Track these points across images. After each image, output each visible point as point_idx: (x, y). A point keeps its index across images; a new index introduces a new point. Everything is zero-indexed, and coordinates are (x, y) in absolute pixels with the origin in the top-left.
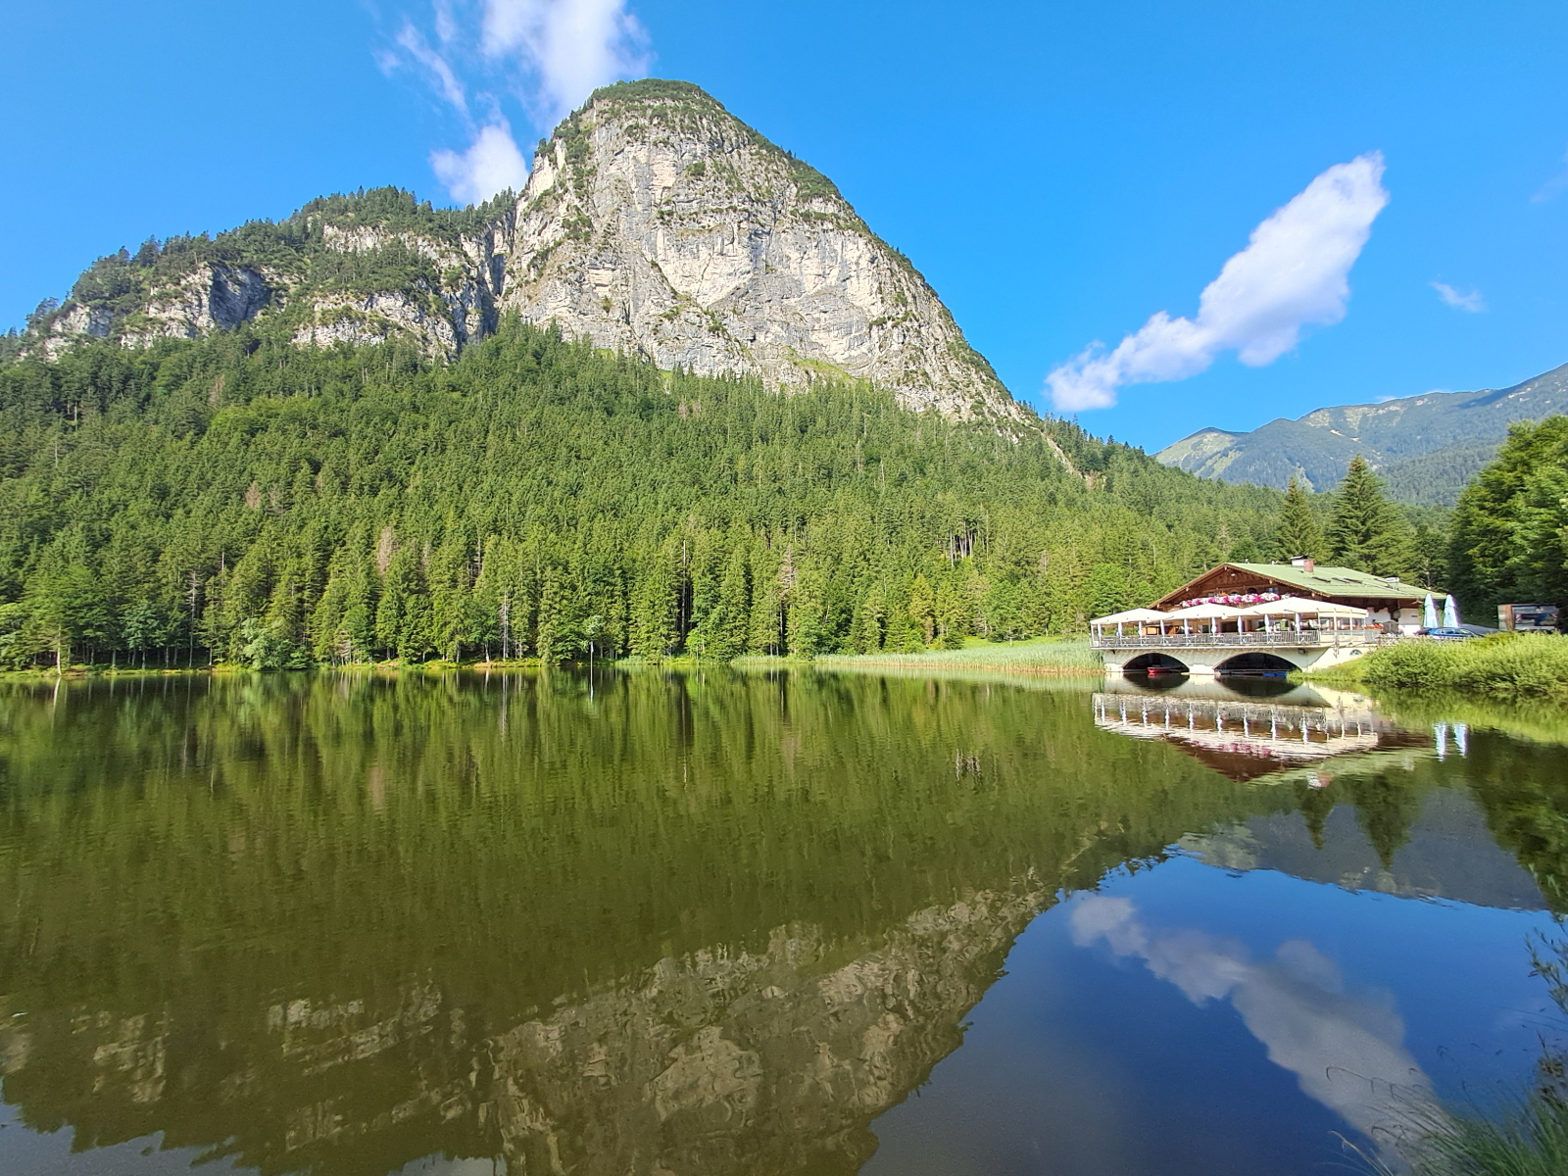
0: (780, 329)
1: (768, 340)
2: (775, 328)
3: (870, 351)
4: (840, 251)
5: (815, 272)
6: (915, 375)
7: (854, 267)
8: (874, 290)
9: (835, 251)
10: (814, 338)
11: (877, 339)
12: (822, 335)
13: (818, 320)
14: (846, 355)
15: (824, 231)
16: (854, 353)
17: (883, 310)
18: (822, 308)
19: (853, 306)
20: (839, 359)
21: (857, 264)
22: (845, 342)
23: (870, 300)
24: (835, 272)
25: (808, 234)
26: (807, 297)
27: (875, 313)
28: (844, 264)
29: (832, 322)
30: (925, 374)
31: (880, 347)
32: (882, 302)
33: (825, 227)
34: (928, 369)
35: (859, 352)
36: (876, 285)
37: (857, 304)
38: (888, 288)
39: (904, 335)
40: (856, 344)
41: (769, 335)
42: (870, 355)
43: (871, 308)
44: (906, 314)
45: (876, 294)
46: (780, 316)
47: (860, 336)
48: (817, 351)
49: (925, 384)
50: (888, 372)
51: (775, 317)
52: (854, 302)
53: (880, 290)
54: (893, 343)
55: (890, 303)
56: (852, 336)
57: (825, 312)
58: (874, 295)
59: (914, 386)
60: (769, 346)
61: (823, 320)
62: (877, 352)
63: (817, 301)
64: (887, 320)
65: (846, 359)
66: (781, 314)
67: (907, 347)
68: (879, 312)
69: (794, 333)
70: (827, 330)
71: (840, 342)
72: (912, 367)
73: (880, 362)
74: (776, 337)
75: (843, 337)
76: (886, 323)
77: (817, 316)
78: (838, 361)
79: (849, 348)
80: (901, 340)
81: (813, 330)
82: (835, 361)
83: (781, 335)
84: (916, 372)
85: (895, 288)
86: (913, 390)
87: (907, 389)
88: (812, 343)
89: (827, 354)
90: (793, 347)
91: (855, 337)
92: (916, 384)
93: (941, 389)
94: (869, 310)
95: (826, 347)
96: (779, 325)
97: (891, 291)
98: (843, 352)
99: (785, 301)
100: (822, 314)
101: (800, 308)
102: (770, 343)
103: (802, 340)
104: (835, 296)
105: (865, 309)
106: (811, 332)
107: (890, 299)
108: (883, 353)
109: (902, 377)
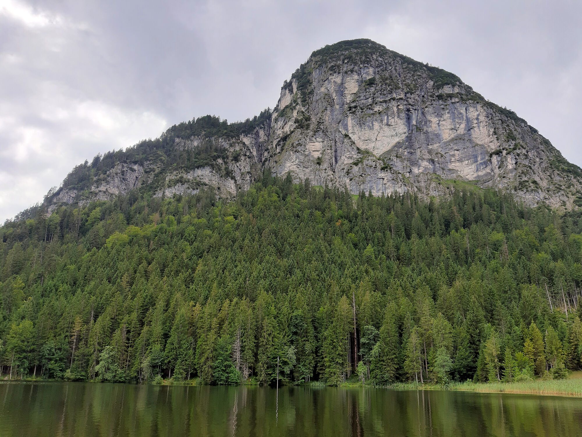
0: (428, 164)
1: (420, 171)
2: (425, 163)
3: (492, 170)
4: (464, 114)
5: (449, 127)
6: (527, 184)
7: (475, 121)
8: (491, 133)
9: (461, 113)
10: (451, 166)
11: (496, 163)
12: (458, 164)
13: (453, 155)
14: (475, 175)
15: (453, 103)
16: (480, 173)
17: (499, 144)
18: (456, 148)
19: (477, 145)
21: (477, 119)
22: (474, 167)
23: (487, 140)
24: (463, 126)
25: (442, 107)
26: (445, 143)
27: (493, 147)
28: (468, 120)
29: (463, 156)
30: (534, 182)
31: (499, 168)
32: (497, 140)
33: (453, 101)
34: (537, 179)
35: (484, 172)
36: (492, 130)
37: (480, 143)
38: (501, 131)
39: (516, 158)
40: (482, 168)
41: (421, 168)
42: (493, 174)
43: (490, 144)
44: (516, 145)
45: (492, 135)
46: (427, 156)
47: (484, 162)
48: (454, 174)
49: (535, 189)
50: (507, 183)
51: (424, 157)
52: (477, 142)
53: (495, 133)
54: (508, 164)
55: (503, 139)
56: (478, 163)
57: (458, 150)
58: (491, 136)
59: (527, 191)
60: (421, 174)
61: (457, 155)
62: (497, 171)
63: (451, 144)
64: (502, 151)
65: (475, 177)
66: (428, 155)
67: (519, 166)
68: (496, 146)
69: (437, 165)
70: (460, 161)
71: (470, 167)
72: (525, 179)
73: (500, 177)
74: (426, 168)
75: (472, 164)
76: (501, 152)
77: (452, 153)
78: (470, 179)
79: (477, 170)
80: (514, 162)
81: (450, 162)
82: (468, 179)
83: (429, 167)
84: (528, 182)
85: (506, 131)
86: (527, 193)
87: (522, 193)
88: (450, 170)
89: (462, 175)
90: (437, 173)
91: (481, 163)
92: (529, 189)
93: (548, 191)
94: (489, 146)
95: (460, 171)
96: (427, 161)
97: (503, 133)
98: (473, 173)
99: (430, 147)
100: (456, 152)
101: (440, 150)
102: (422, 173)
103: (443, 169)
104: (464, 140)
105: (486, 145)
106: (449, 164)
107: (503, 138)
108: (502, 171)
109: (517, 186)
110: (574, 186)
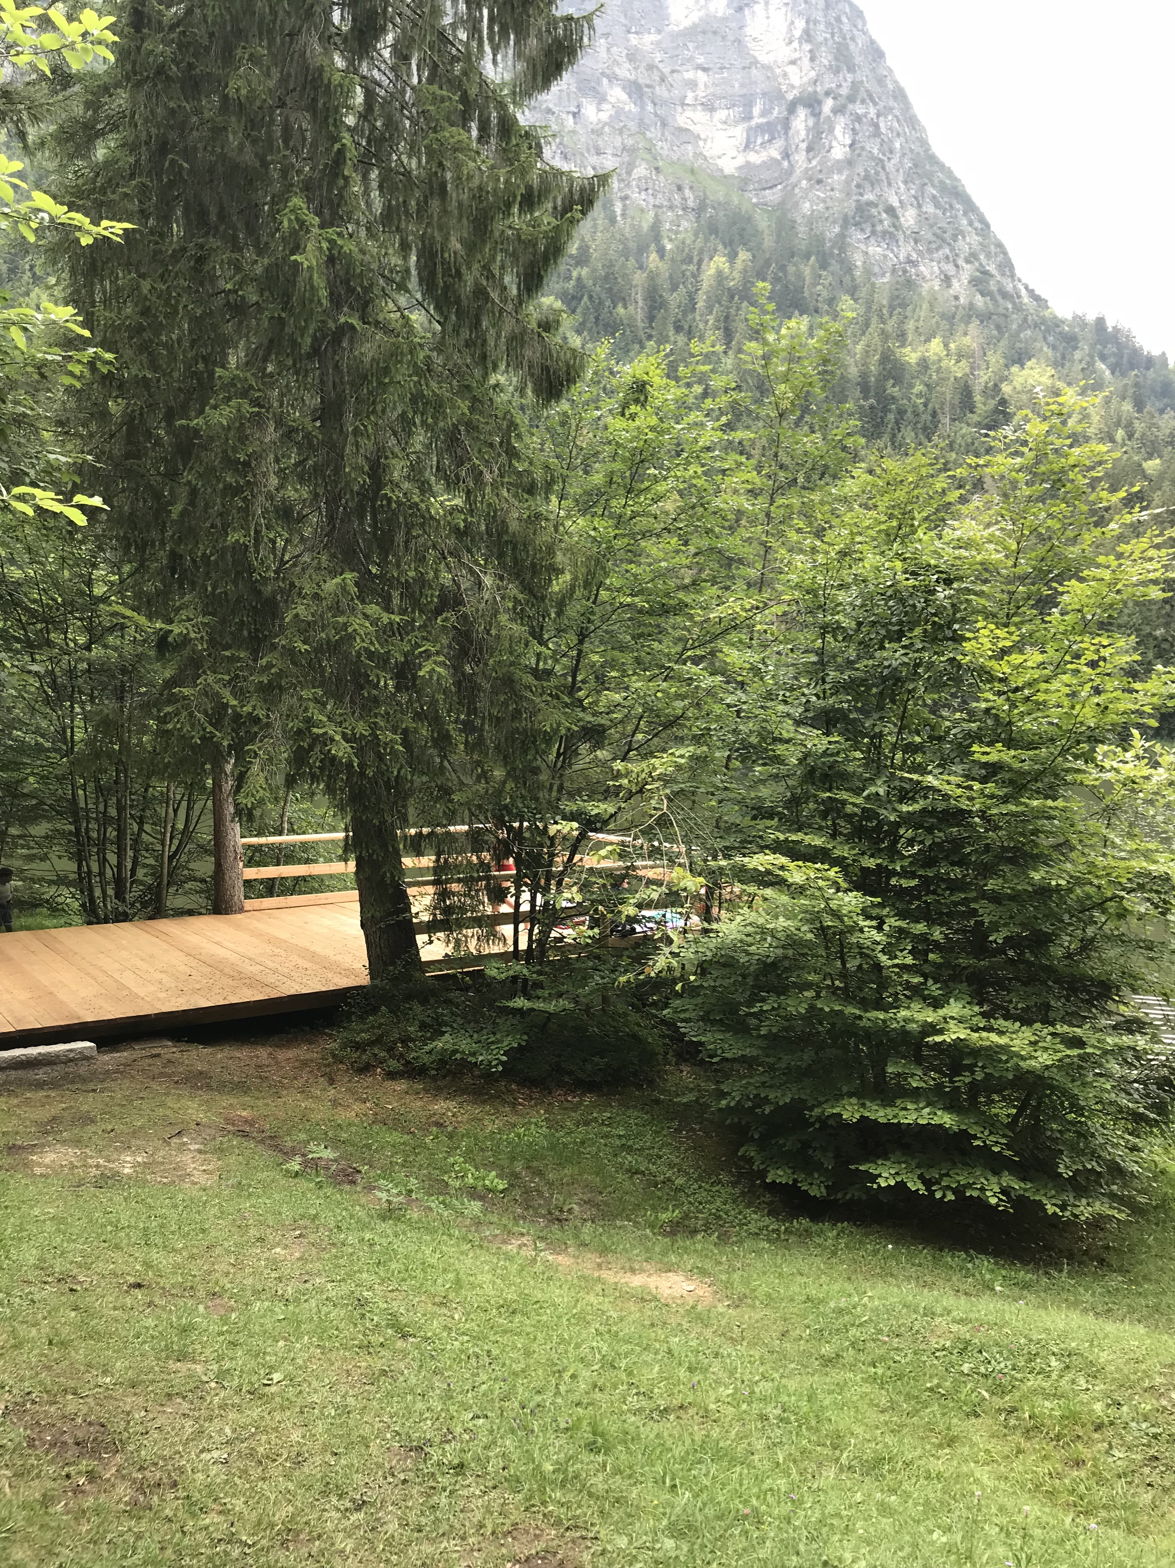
0: (625, 96)
1: (604, 116)
2: (617, 94)
6: (874, 211)
8: (797, 33)
10: (682, 119)
11: (803, 134)
12: (700, 115)
13: (693, 84)
14: (740, 161)
16: (754, 158)
17: (813, 74)
18: (701, 60)
19: (755, 62)
20: (729, 166)
22: (739, 132)
23: (785, 53)
26: (674, 36)
27: (796, 81)
29: (718, 91)
30: (890, 211)
31: (809, 149)
32: (812, 59)
34: (894, 202)
35: (764, 156)
36: (801, 24)
37: (763, 59)
38: (821, 34)
39: (853, 130)
40: (759, 141)
41: (605, 106)
42: (785, 164)
43: (790, 69)
44: (855, 86)
45: (800, 43)
46: (625, 71)
47: (768, 123)
48: (690, 147)
49: (892, 229)
50: (824, 201)
51: (617, 70)
52: (756, 54)
53: (807, 36)
54: (834, 143)
55: (826, 62)
56: (753, 123)
57: (705, 70)
58: (796, 44)
59: (873, 233)
60: (607, 129)
61: (701, 86)
62: (800, 158)
63: (691, 46)
64: (821, 97)
65: (740, 168)
66: (627, 65)
67: (859, 155)
68: (805, 79)
69: (650, 108)
70: (709, 107)
71: (730, 133)
72: (869, 196)
73: (809, 179)
74: (619, 112)
75: (736, 123)
76: (820, 103)
77: (689, 75)
78: (727, 171)
79: (747, 146)
80: (848, 141)
81: (683, 104)
82: (722, 171)
83: (627, 108)
84: (876, 206)
85: (833, 34)
86: (872, 240)
87: (861, 236)
88: (681, 130)
89: (707, 154)
90: (649, 135)
91: (759, 126)
92: (879, 228)
93: (916, 242)
94: (785, 74)
95: (705, 140)
96: (624, 88)
97: (826, 39)
98: (734, 153)
99: (634, 40)
100: (700, 73)
101: (658, 56)
102: (606, 124)
103: (664, 124)
104: (724, 38)
105: (778, 71)
106: (679, 109)
107: (825, 58)
108: (814, 163)
109: (851, 213)
110: (964, 237)
